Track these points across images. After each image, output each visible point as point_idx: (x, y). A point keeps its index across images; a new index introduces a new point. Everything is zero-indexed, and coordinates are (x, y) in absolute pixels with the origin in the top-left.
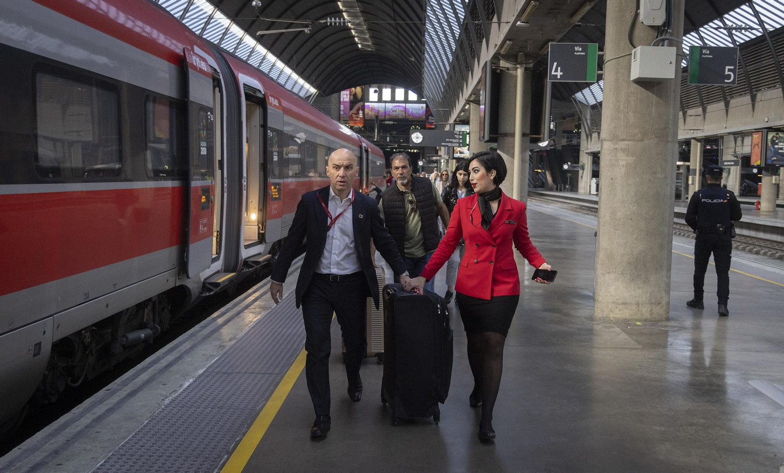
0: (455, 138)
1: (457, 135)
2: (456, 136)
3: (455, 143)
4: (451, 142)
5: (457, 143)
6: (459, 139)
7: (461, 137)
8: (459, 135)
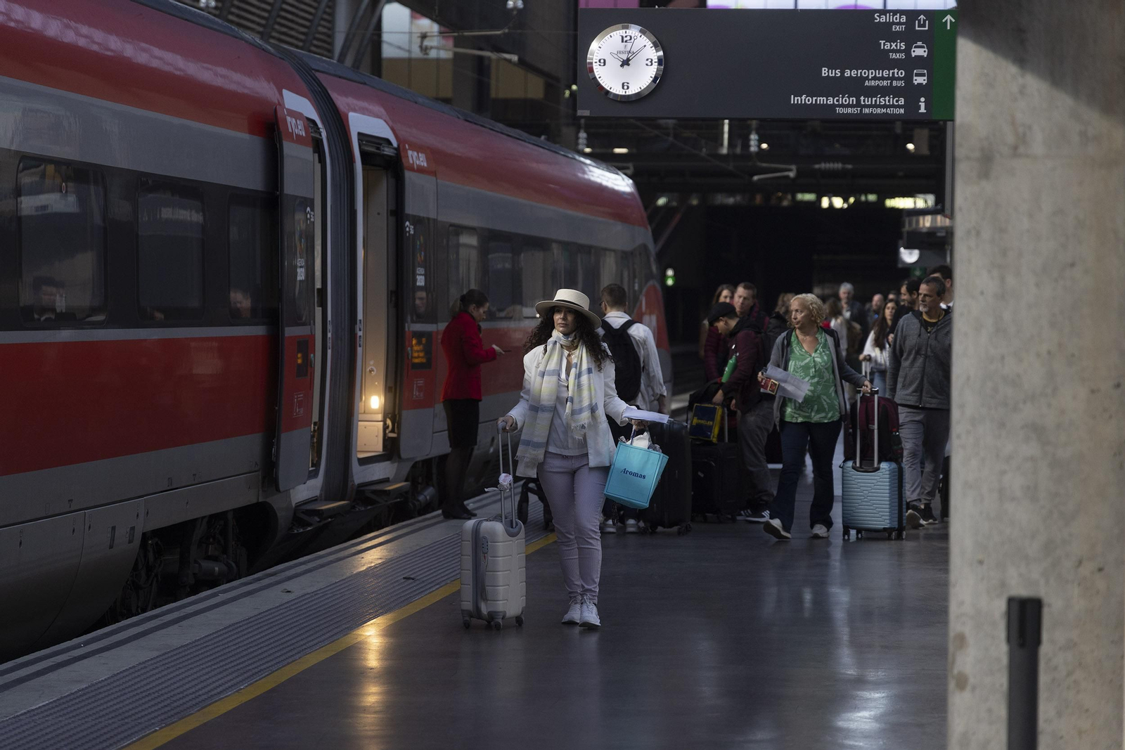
0: (883, 61)
1: (892, 37)
2: (885, 45)
3: (884, 92)
4: (857, 88)
5: (896, 92)
6: (911, 64)
7: (920, 52)
8: (910, 37)
